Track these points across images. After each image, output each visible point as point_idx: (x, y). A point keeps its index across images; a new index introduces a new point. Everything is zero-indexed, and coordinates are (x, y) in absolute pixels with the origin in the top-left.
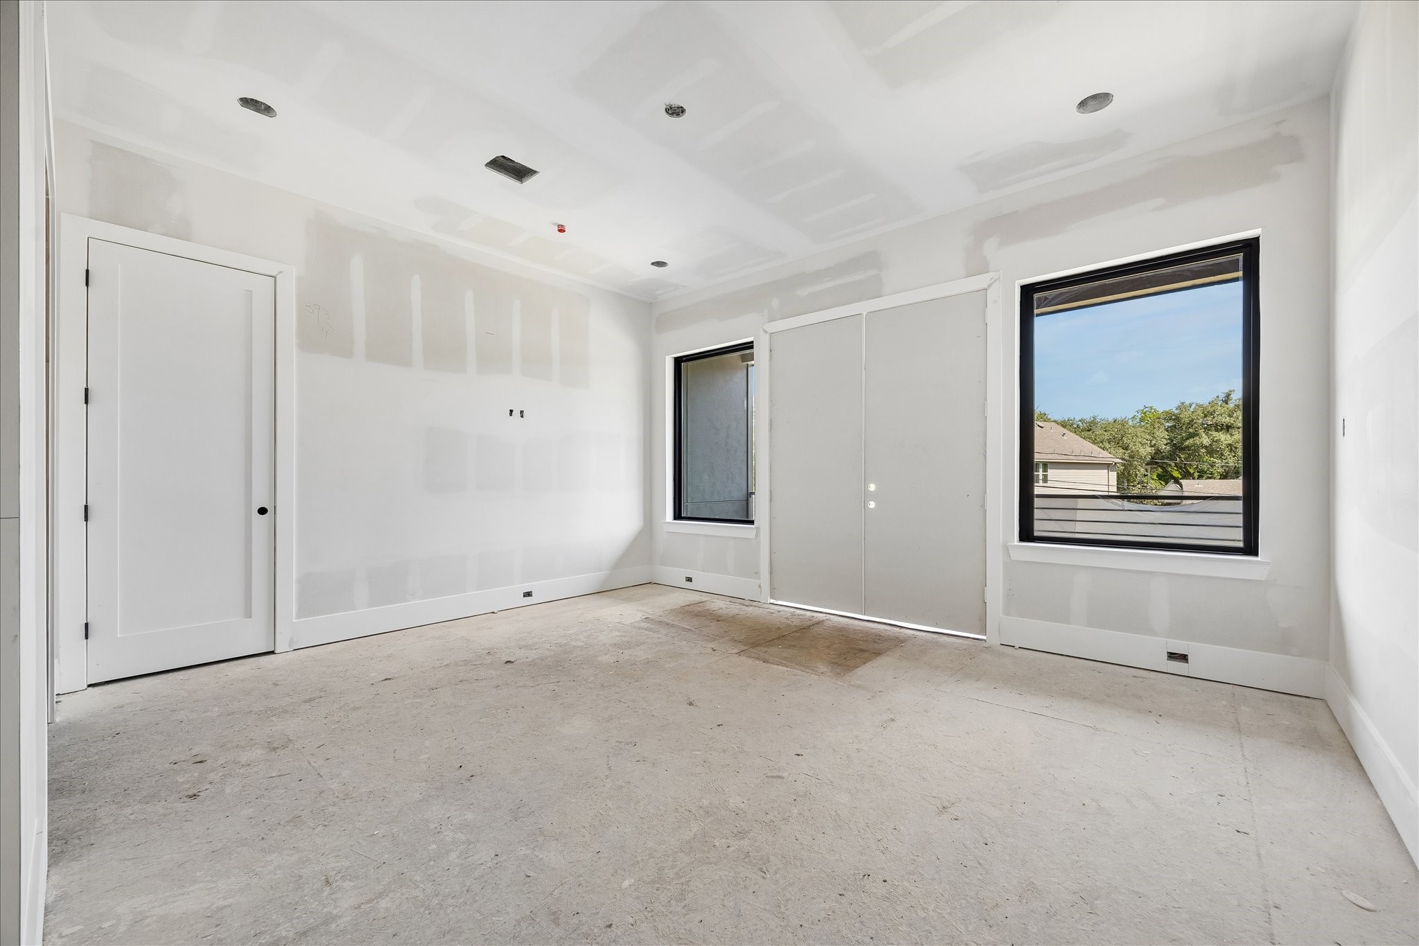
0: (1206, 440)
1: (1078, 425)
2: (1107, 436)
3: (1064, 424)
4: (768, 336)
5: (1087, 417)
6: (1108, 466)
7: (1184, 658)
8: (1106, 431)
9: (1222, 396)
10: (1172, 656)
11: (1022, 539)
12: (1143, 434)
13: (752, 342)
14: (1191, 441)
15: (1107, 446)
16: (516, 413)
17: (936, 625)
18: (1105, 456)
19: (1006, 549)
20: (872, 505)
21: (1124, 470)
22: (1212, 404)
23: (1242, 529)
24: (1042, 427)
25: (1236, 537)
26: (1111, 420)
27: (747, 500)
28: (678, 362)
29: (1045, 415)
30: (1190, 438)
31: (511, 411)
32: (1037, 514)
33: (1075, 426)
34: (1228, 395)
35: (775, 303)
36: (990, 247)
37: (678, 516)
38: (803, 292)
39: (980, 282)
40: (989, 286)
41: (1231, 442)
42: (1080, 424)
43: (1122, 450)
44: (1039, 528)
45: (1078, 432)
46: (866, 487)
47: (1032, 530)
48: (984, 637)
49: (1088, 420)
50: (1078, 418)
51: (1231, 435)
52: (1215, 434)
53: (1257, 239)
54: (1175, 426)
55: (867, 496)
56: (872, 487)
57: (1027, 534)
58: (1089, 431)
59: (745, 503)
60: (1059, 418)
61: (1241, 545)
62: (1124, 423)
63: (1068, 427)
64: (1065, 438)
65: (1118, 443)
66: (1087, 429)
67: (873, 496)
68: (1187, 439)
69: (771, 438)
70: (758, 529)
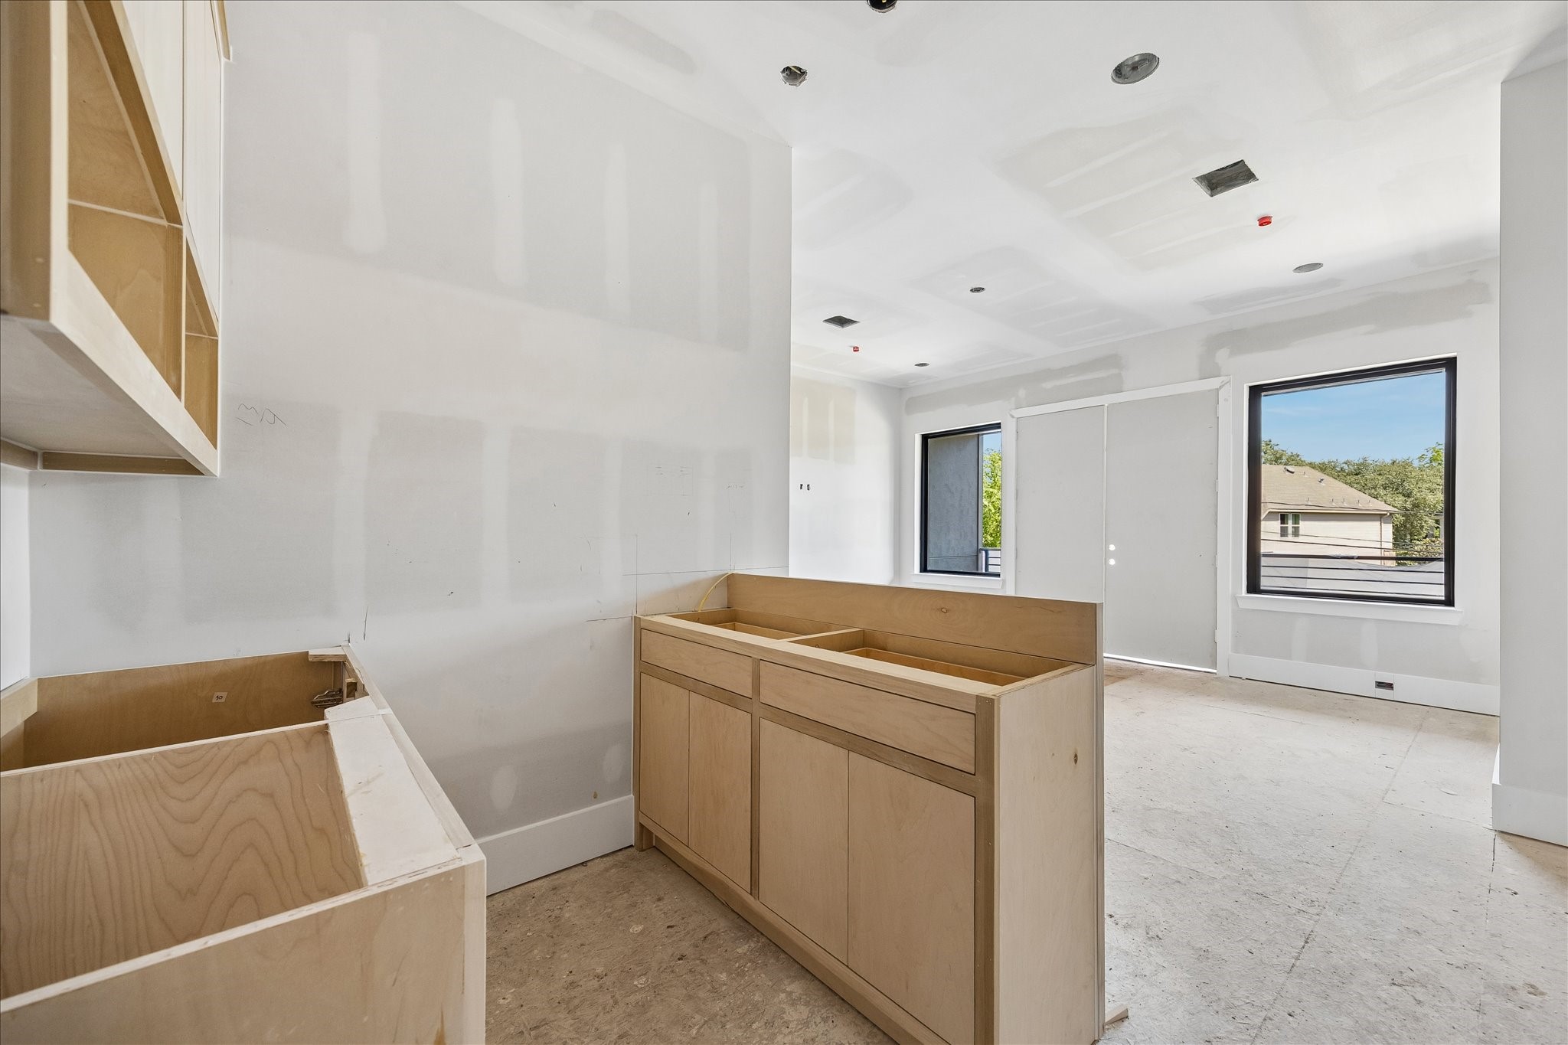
1: (1342, 469)
2: (1381, 481)
3: (1323, 468)
4: (1015, 420)
6: (1380, 517)
7: (1390, 686)
8: (1380, 475)
10: (1380, 685)
11: (1249, 591)
12: (1432, 478)
13: (1000, 423)
15: (1382, 492)
16: (805, 487)
17: (1171, 661)
18: (1379, 506)
19: (1235, 599)
20: (1112, 562)
21: (1405, 521)
23: (1443, 586)
24: (1293, 473)
25: (1439, 592)
26: (1388, 461)
27: (977, 556)
28: (925, 438)
29: (1298, 456)
31: (802, 485)
32: (1263, 571)
33: (1339, 469)
35: (1022, 393)
36: (1222, 356)
37: (924, 568)
38: (1048, 385)
39: (1213, 383)
40: (1221, 387)
42: (1345, 467)
43: (1402, 498)
44: (1265, 583)
45: (1342, 477)
46: (1107, 547)
47: (1259, 585)
48: (1215, 671)
49: (1356, 462)
50: (1342, 460)
53: (1456, 358)
55: (1108, 554)
56: (1112, 547)
57: (1253, 587)
58: (1357, 475)
59: (975, 558)
60: (1317, 461)
61: (1443, 598)
62: (1406, 464)
63: (1329, 470)
64: (1323, 484)
65: (1397, 489)
66: (1355, 474)
67: (1113, 555)
69: (1017, 505)
70: (1004, 581)
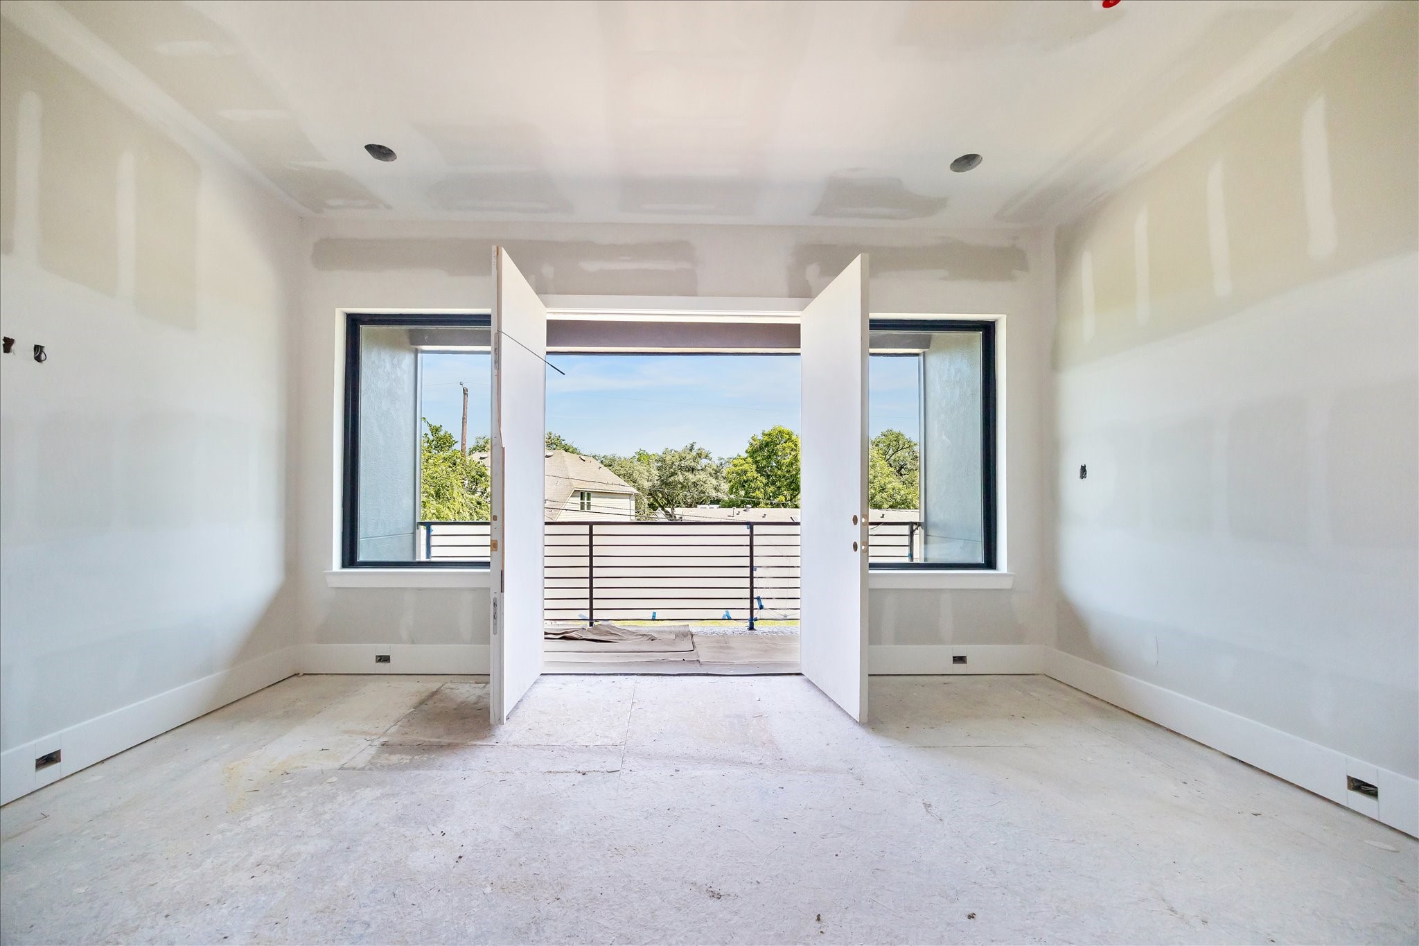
0: (681, 478)
2: (624, 470)
5: (609, 454)
6: (628, 495)
7: (963, 659)
8: (622, 466)
9: (689, 446)
14: (672, 478)
15: (626, 479)
16: (23, 348)
18: (626, 488)
22: (684, 451)
26: (623, 458)
27: (415, 533)
28: (353, 322)
30: (672, 476)
34: (692, 446)
36: (812, 272)
37: (349, 561)
41: (694, 480)
43: (633, 483)
51: (695, 475)
52: (686, 474)
54: (662, 466)
58: (613, 466)
59: (412, 536)
64: (600, 470)
65: (630, 477)
66: (612, 464)
68: (670, 477)
